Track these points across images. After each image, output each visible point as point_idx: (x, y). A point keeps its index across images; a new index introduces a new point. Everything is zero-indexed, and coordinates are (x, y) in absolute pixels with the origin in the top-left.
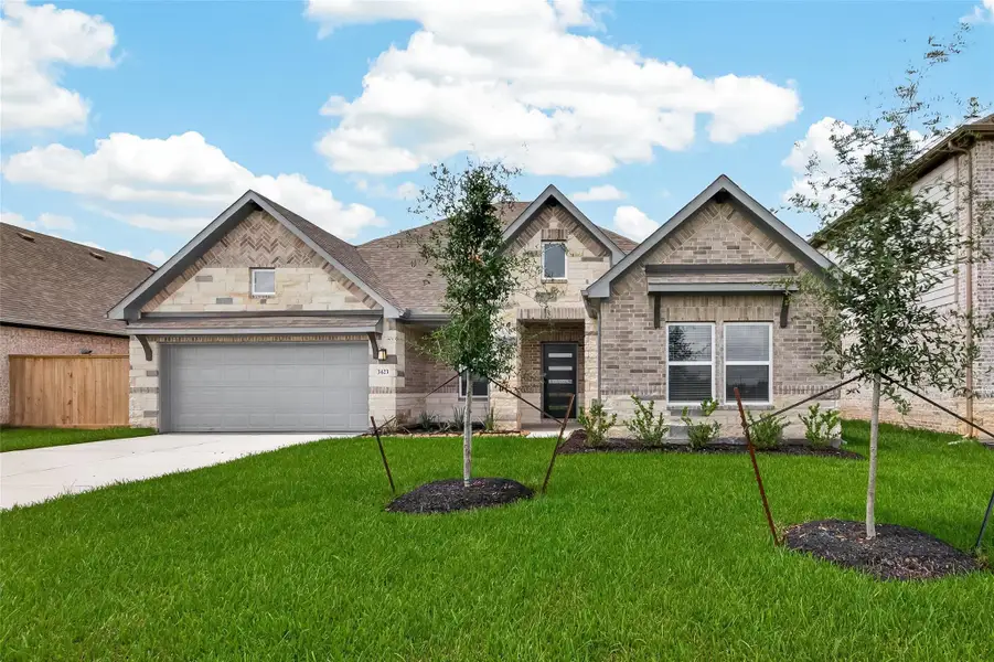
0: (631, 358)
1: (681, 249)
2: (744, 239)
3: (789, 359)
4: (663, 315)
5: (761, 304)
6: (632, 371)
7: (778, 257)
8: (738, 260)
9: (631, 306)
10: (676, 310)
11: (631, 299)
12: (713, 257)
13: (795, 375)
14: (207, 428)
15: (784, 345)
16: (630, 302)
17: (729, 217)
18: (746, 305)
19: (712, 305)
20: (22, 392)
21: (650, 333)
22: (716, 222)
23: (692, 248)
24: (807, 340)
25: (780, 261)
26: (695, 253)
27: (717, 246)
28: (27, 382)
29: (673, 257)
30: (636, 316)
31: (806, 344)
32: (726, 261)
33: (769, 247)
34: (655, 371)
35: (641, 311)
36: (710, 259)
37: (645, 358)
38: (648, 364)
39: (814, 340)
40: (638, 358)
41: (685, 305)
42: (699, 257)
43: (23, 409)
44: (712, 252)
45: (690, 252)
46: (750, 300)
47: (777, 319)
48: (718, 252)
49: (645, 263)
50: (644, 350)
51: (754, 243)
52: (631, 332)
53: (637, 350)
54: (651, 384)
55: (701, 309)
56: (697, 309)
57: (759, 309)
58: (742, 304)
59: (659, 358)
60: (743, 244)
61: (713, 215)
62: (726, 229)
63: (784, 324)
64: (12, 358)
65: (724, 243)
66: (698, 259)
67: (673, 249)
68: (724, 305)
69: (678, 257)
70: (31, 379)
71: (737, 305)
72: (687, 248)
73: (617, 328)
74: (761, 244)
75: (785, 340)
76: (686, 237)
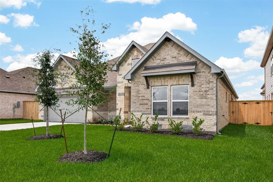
0: (140, 100)
1: (156, 60)
2: (178, 54)
3: (195, 99)
4: (150, 84)
5: (184, 78)
6: (140, 104)
7: (190, 59)
8: (175, 62)
9: (140, 81)
10: (154, 82)
11: (140, 79)
12: (167, 61)
13: (197, 105)
14: (53, 121)
15: (193, 93)
16: (140, 80)
17: (172, 46)
18: (179, 79)
19: (167, 79)
20: (25, 110)
21: (146, 90)
22: (168, 49)
23: (160, 59)
24: (202, 91)
25: (191, 61)
26: (161, 61)
27: (168, 57)
28: (26, 108)
29: (153, 63)
30: (142, 85)
31: (201, 93)
32: (171, 63)
33: (187, 56)
34: (147, 104)
35: (143, 83)
36: (166, 62)
37: (144, 100)
38: (146, 102)
39: (205, 91)
40: (142, 100)
41: (157, 80)
42: (162, 62)
43: (25, 115)
44: (167, 60)
45: (159, 61)
46: (180, 77)
47: (190, 83)
48: (168, 60)
49: (144, 66)
50: (144, 96)
51: (181, 55)
52: (140, 91)
53: (142, 97)
54: (146, 109)
55: (163, 81)
56: (162, 81)
57: (183, 80)
58: (177, 79)
59: (149, 99)
60: (177, 56)
61: (167, 46)
62: (171, 51)
63: (193, 85)
64: (24, 102)
65: (171, 56)
66: (162, 63)
67: (153, 60)
68: (171, 79)
69: (155, 63)
70: (27, 107)
71: (175, 79)
72: (158, 59)
73: (136, 89)
74: (184, 55)
75: (193, 92)
76: (158, 56)
